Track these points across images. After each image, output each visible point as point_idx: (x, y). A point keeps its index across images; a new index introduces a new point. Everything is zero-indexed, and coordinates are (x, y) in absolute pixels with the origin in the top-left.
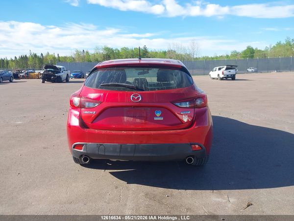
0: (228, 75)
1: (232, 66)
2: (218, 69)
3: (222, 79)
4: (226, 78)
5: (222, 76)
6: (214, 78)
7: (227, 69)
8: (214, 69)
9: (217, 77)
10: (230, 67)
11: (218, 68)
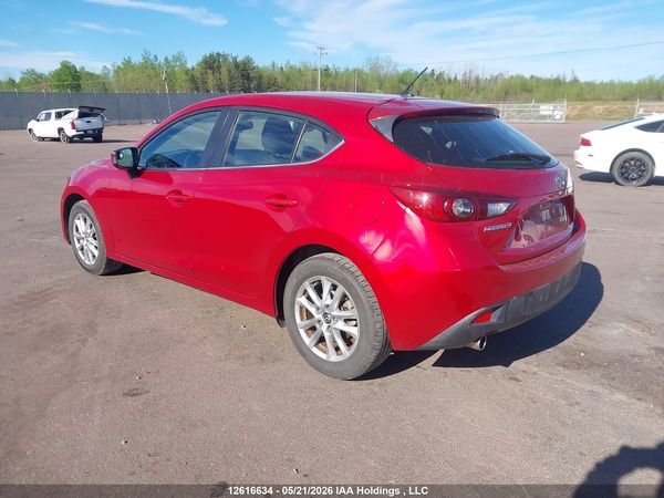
0: (85, 131)
1: (92, 109)
2: (53, 116)
3: (71, 140)
4: (81, 138)
5: (71, 132)
6: (43, 139)
7: (81, 115)
8: (42, 115)
9: (57, 136)
10: (87, 111)
11: (53, 112)
